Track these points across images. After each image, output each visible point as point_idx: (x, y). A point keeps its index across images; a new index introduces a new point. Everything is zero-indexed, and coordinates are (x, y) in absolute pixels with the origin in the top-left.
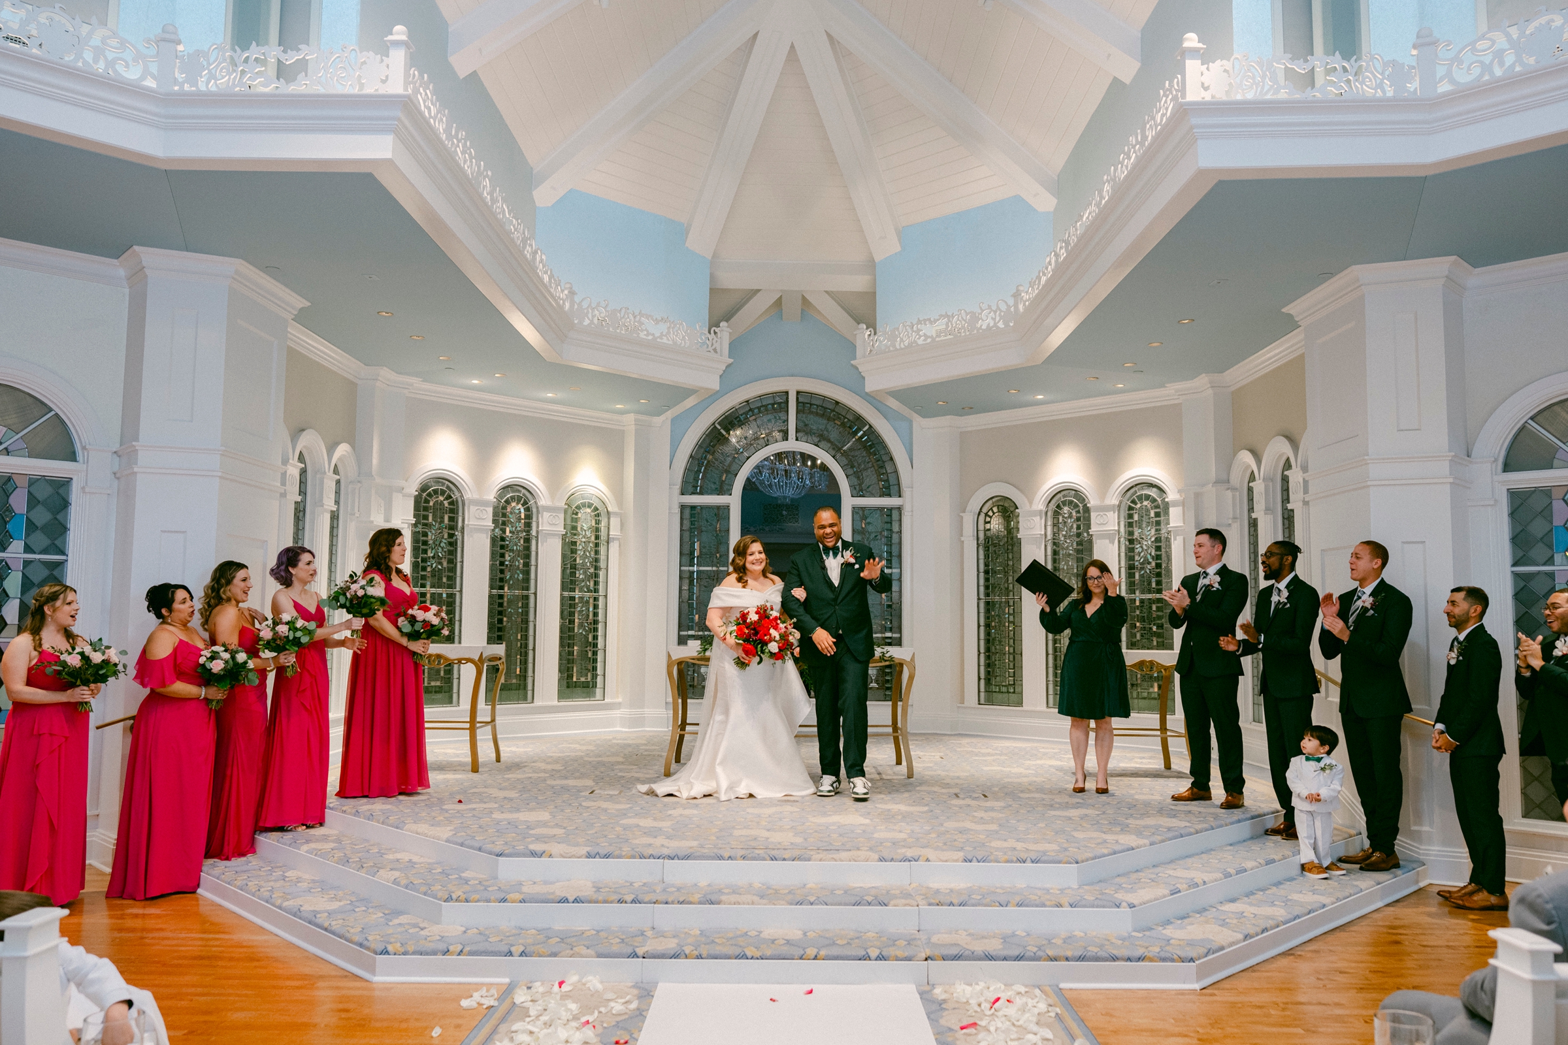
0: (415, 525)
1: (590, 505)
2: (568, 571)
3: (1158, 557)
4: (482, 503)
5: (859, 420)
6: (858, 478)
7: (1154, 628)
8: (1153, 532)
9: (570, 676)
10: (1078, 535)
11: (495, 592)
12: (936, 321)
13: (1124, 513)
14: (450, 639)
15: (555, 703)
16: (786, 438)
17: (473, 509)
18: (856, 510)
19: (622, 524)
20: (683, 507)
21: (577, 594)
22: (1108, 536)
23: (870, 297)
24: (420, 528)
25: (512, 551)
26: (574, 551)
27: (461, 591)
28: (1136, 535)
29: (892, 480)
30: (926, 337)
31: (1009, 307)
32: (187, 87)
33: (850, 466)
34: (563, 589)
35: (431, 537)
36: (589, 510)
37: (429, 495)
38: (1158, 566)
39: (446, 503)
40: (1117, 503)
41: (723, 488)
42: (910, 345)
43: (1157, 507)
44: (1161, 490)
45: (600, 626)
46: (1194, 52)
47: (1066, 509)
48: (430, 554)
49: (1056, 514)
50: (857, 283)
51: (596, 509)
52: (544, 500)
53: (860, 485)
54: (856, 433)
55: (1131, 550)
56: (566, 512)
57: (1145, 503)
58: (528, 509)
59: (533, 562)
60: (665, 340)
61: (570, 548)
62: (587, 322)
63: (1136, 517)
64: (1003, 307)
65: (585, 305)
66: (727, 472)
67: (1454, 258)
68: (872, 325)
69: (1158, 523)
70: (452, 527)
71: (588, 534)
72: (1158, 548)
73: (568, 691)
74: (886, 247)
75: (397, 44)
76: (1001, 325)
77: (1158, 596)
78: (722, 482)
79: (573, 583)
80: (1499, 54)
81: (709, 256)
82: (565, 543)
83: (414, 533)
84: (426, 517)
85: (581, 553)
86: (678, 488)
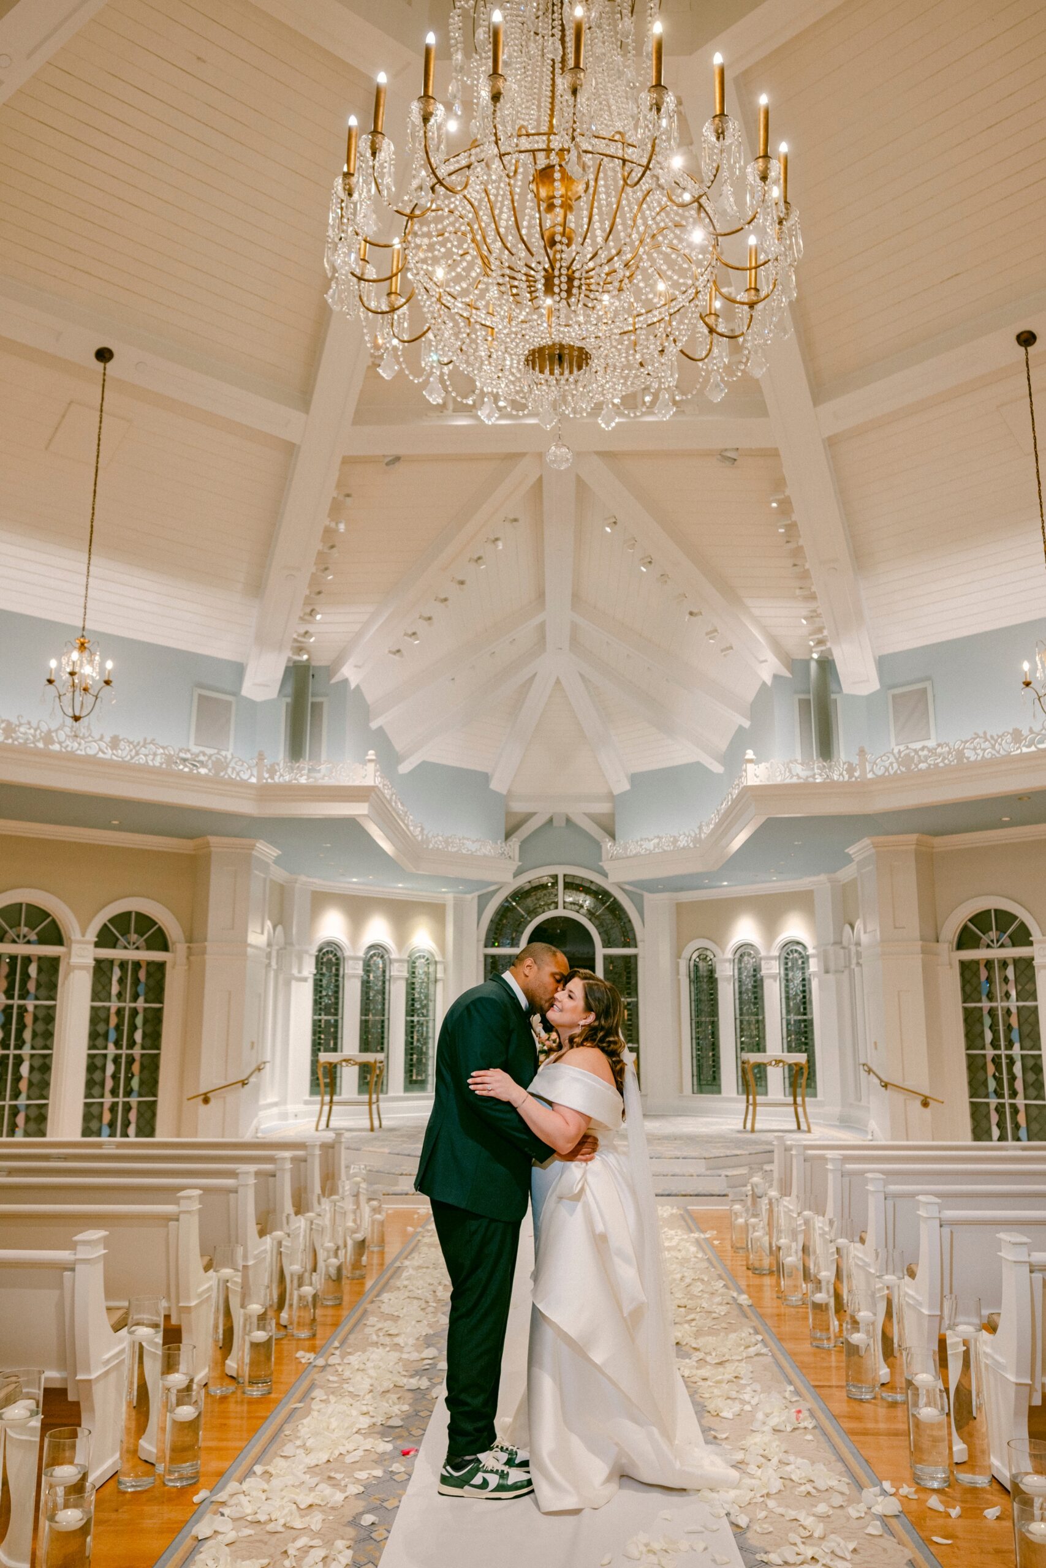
0: (315, 975)
1: (424, 957)
2: (410, 1003)
3: (804, 991)
4: (356, 958)
5: (606, 894)
6: (608, 934)
8: (800, 974)
9: (412, 1075)
10: (755, 976)
11: (363, 1018)
12: (652, 840)
13: (783, 961)
14: (335, 1050)
15: (402, 1094)
16: (556, 908)
17: (351, 962)
18: (607, 959)
19: (445, 970)
20: (486, 956)
21: (416, 1019)
22: (773, 977)
23: (612, 817)
24: (318, 977)
25: (373, 989)
26: (413, 989)
27: (342, 1018)
28: (791, 976)
29: (631, 935)
30: (646, 850)
31: (696, 835)
32: (269, 780)
33: (602, 926)
34: (407, 1015)
35: (324, 982)
36: (423, 960)
37: (324, 954)
38: (804, 997)
39: (334, 959)
40: (777, 954)
41: (513, 942)
42: (637, 854)
43: (802, 957)
44: (805, 947)
46: (751, 760)
47: (746, 958)
48: (324, 993)
49: (740, 961)
50: (603, 808)
51: (428, 959)
52: (394, 955)
53: (609, 939)
54: (605, 903)
55: (787, 986)
56: (408, 961)
57: (796, 955)
58: (384, 961)
59: (387, 996)
60: (478, 853)
61: (411, 986)
62: (431, 846)
63: (790, 964)
64: (693, 835)
65: (430, 836)
66: (516, 931)
67: (917, 835)
68: (613, 836)
69: (803, 968)
70: (337, 975)
72: (804, 986)
73: (410, 1086)
74: (621, 786)
75: (370, 761)
76: (691, 845)
77: (805, 1017)
78: (512, 938)
79: (413, 1010)
80: (891, 764)
81: (505, 793)
82: (407, 984)
83: (315, 980)
84: (322, 969)
85: (418, 990)
86: (482, 943)
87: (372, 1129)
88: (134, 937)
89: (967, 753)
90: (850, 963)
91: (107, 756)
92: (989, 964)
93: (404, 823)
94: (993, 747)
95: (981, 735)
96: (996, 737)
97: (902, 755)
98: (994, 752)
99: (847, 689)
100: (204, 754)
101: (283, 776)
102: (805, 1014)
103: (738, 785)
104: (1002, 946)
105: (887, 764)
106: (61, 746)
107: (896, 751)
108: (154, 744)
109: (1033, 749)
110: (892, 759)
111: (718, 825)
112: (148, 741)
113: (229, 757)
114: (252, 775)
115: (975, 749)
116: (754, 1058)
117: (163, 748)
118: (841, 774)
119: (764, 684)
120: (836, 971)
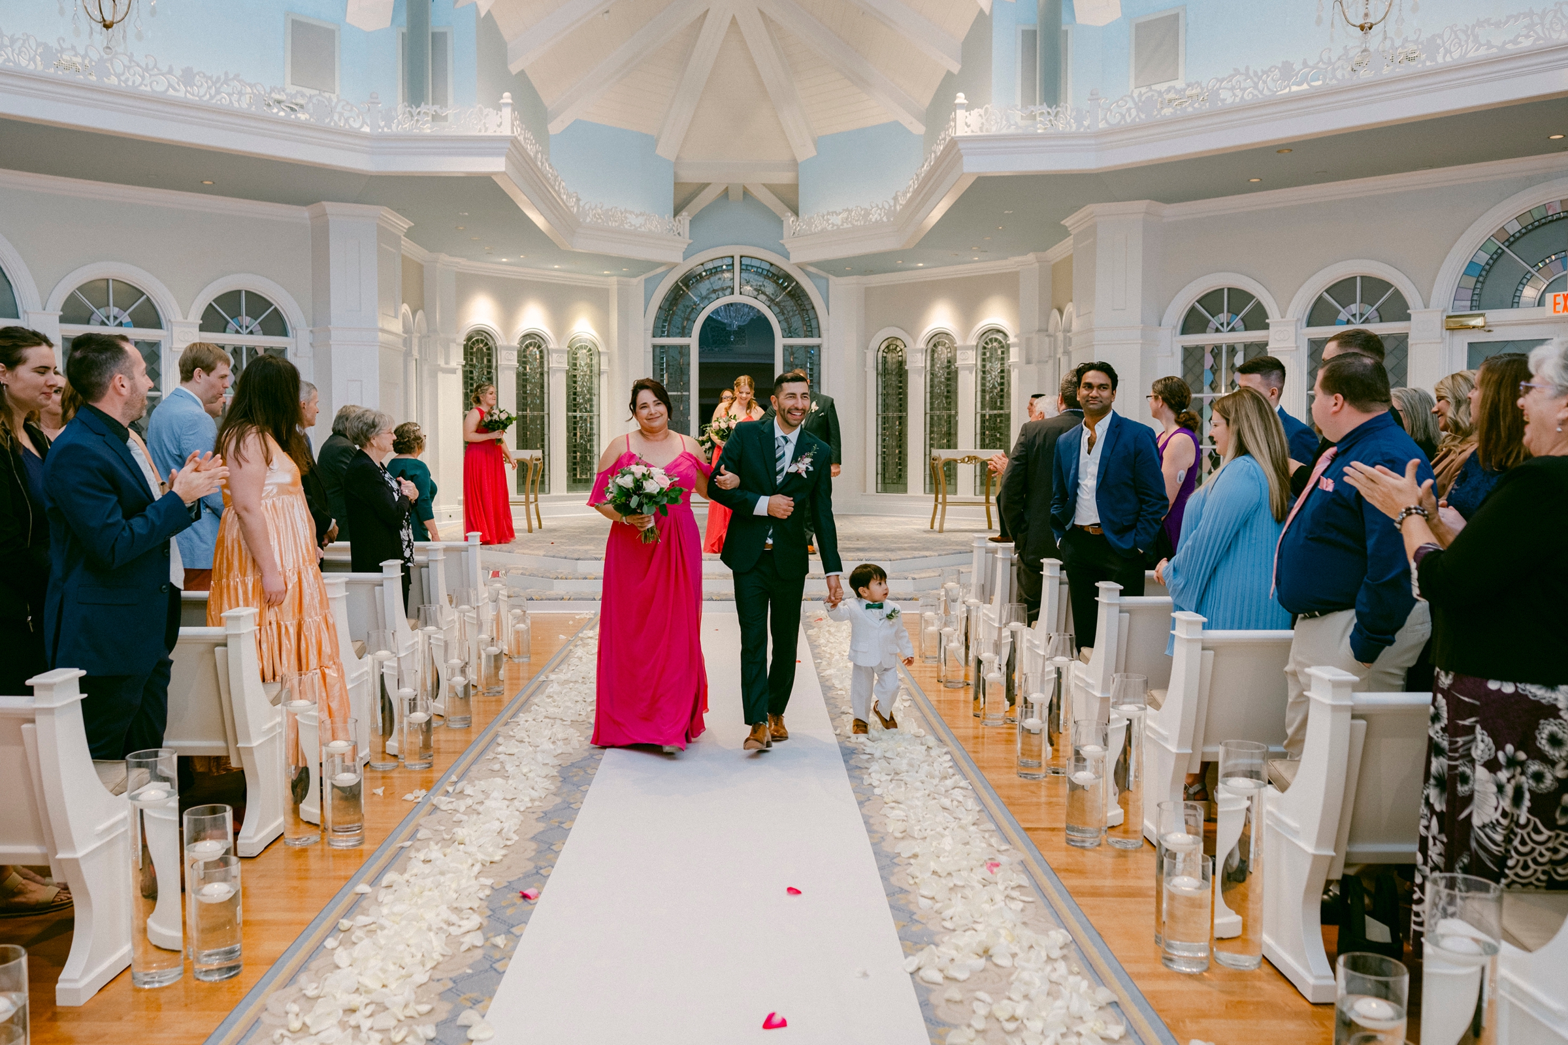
0: (464, 366)
1: (585, 347)
2: (572, 397)
3: (1002, 384)
4: (509, 348)
5: (788, 277)
6: (787, 322)
7: (998, 435)
8: (999, 365)
9: (575, 475)
10: (948, 367)
11: (521, 414)
12: (840, 213)
13: (980, 350)
15: (565, 493)
16: (732, 293)
17: (504, 353)
18: (786, 348)
19: (609, 360)
20: (654, 347)
21: (578, 414)
22: (969, 369)
23: (794, 188)
24: (468, 368)
25: (531, 382)
26: (575, 382)
28: (988, 367)
29: (814, 324)
30: (833, 225)
31: (890, 207)
32: (386, 130)
33: (781, 313)
34: (568, 410)
35: (475, 374)
36: (585, 351)
37: (473, 343)
38: (1002, 390)
39: (484, 349)
40: (974, 343)
41: (685, 332)
42: (822, 230)
43: (1002, 347)
44: (1005, 336)
45: (595, 438)
46: (961, 106)
47: (940, 348)
49: (933, 351)
50: (785, 177)
51: (590, 350)
52: (552, 345)
53: (789, 328)
54: (786, 288)
55: (983, 378)
56: (568, 352)
57: (995, 344)
58: (541, 352)
59: (546, 390)
60: (643, 229)
61: (572, 379)
62: (588, 220)
63: (988, 354)
64: (886, 206)
65: (587, 207)
66: (688, 319)
67: (1148, 201)
68: (796, 213)
69: (1002, 359)
70: (490, 367)
71: (585, 369)
72: (1002, 378)
73: (574, 485)
74: (806, 152)
75: (504, 104)
76: (885, 219)
77: (1001, 412)
78: (684, 328)
79: (575, 405)
80: (1129, 110)
81: (673, 160)
82: (568, 377)
83: (465, 372)
84: (472, 360)
85: (579, 383)
86: (650, 332)
87: (530, 530)
88: (246, 320)
89: (1224, 94)
90: (1055, 352)
91: (181, 94)
92: (1216, 351)
93: (553, 188)
94: (1256, 87)
95: (1242, 70)
96: (1260, 74)
97: (1143, 98)
98: (1256, 92)
99: (1080, 20)
100: (303, 95)
101: (402, 122)
102: (1001, 408)
103: (944, 139)
104: (1233, 330)
105: (1124, 110)
106: (120, 80)
107: (1135, 95)
108: (239, 81)
109: (1305, 86)
110: (1130, 104)
111: (917, 192)
112: (231, 76)
113: (335, 100)
114: (364, 123)
115: (1233, 89)
116: (944, 454)
117: (251, 86)
118: (1068, 123)
119: (981, 12)
120: (1039, 362)
